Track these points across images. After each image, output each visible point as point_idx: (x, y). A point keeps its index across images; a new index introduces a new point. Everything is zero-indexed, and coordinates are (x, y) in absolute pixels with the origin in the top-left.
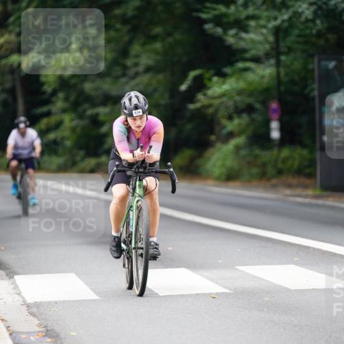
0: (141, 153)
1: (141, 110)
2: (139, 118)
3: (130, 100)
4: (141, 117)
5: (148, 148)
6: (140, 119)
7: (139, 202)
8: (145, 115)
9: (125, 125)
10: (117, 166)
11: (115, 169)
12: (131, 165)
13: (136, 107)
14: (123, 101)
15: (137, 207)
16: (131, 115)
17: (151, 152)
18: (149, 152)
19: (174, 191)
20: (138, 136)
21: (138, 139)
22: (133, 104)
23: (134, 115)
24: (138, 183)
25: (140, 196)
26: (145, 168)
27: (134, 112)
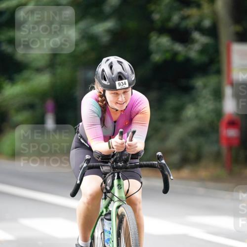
0: (120, 141)
1: (126, 81)
2: (123, 91)
3: (111, 67)
4: (125, 91)
5: (130, 134)
6: (124, 93)
7: (121, 209)
8: (130, 89)
9: (98, 101)
10: (88, 161)
11: (85, 165)
12: (105, 158)
13: (120, 77)
14: (99, 70)
15: (117, 215)
16: (112, 87)
17: (134, 139)
19: (166, 190)
20: (115, 117)
21: (115, 122)
22: (115, 73)
23: (118, 87)
24: (116, 182)
25: (120, 200)
26: (126, 161)
27: (117, 83)
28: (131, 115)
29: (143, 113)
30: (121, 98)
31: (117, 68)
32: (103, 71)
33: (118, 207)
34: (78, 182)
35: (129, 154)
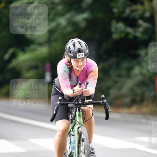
0: (79, 89)
1: (83, 53)
3: (74, 45)
4: (83, 59)
5: (85, 84)
6: (82, 60)
7: (80, 129)
8: (86, 58)
10: (61, 100)
11: (59, 103)
12: (71, 99)
13: (80, 51)
14: (67, 47)
15: (78, 133)
16: (75, 57)
17: (88, 87)
18: (86, 88)
19: (107, 118)
20: (78, 74)
21: (78, 77)
22: (77, 49)
23: (78, 57)
24: (77, 113)
25: (80, 124)
26: (83, 101)
27: (77, 54)
28: (87, 73)
29: (93, 72)
30: (81, 64)
31: (78, 46)
32: (69, 47)
33: (79, 128)
34: (55, 113)
35: (85, 96)
